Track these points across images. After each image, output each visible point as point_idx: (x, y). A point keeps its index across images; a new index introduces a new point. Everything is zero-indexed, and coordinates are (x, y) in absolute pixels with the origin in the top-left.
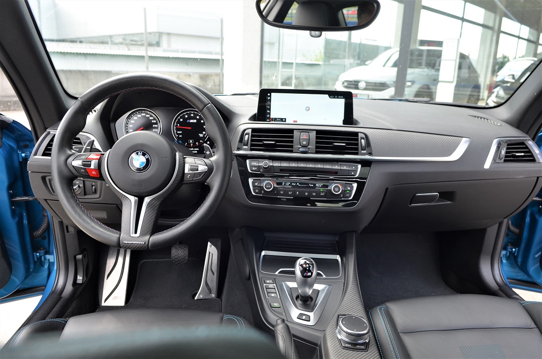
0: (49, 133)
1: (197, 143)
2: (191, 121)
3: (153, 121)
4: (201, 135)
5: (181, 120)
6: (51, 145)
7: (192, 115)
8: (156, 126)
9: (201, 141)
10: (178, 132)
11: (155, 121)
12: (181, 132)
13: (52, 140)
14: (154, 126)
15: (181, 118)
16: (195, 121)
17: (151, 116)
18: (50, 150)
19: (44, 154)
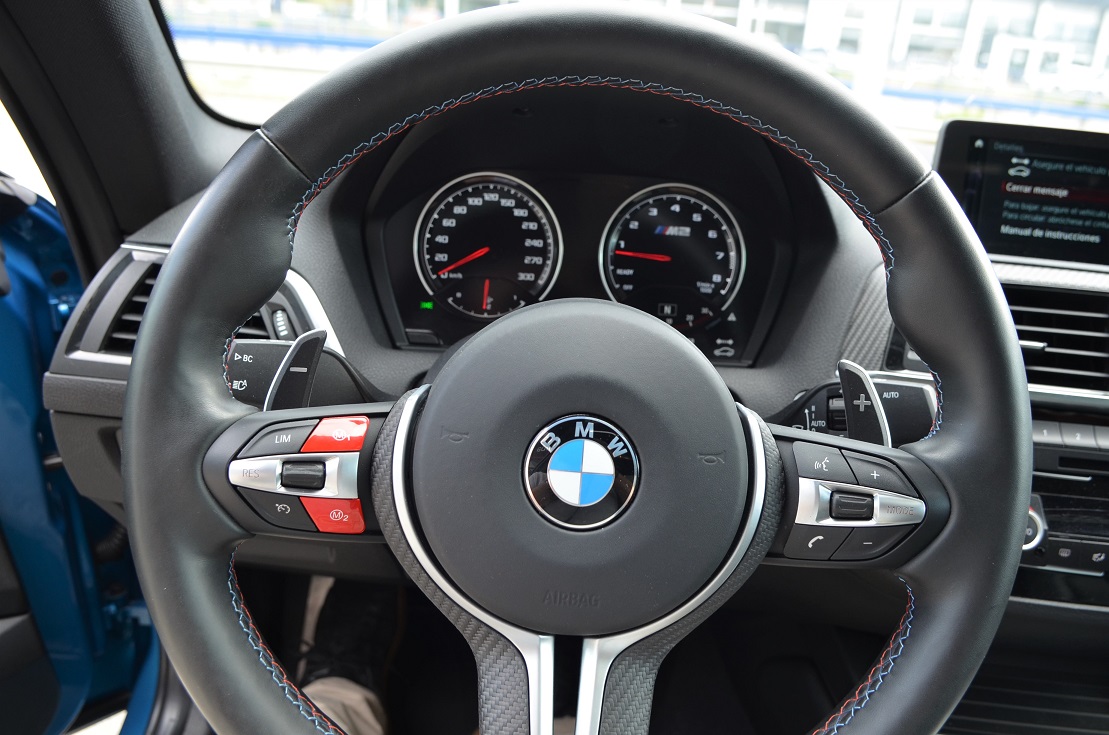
0: (128, 259)
1: (690, 318)
2: (672, 231)
3: (525, 226)
4: (706, 288)
5: (634, 225)
6: (140, 309)
7: (676, 208)
8: (538, 243)
9: (705, 311)
10: (620, 272)
11: (533, 226)
12: (630, 272)
13: (143, 288)
14: (528, 243)
15: (633, 217)
16: (686, 231)
17: (521, 204)
18: (134, 327)
19: (111, 345)
